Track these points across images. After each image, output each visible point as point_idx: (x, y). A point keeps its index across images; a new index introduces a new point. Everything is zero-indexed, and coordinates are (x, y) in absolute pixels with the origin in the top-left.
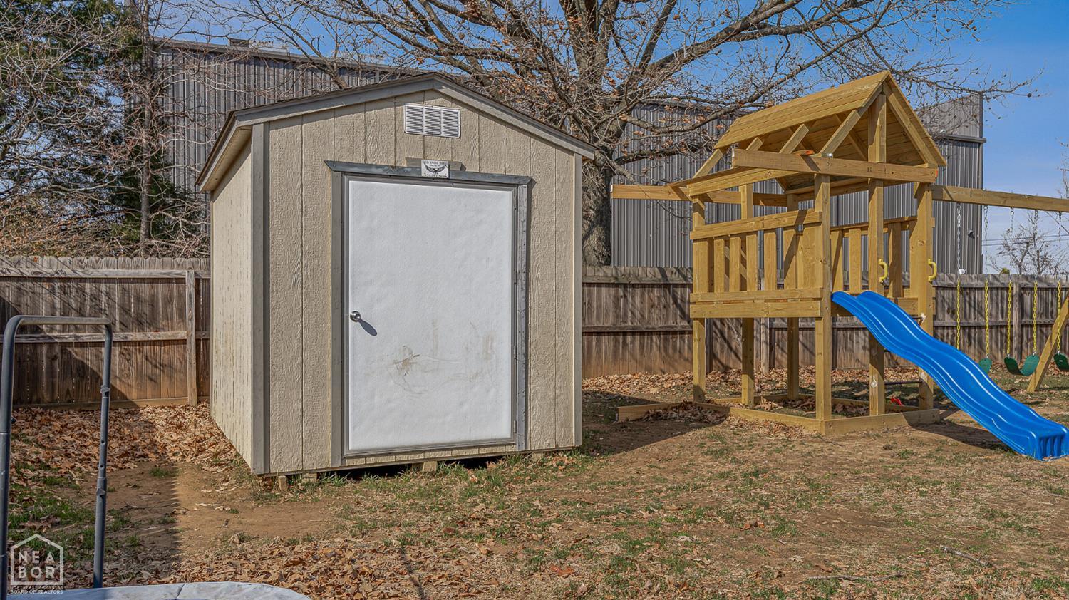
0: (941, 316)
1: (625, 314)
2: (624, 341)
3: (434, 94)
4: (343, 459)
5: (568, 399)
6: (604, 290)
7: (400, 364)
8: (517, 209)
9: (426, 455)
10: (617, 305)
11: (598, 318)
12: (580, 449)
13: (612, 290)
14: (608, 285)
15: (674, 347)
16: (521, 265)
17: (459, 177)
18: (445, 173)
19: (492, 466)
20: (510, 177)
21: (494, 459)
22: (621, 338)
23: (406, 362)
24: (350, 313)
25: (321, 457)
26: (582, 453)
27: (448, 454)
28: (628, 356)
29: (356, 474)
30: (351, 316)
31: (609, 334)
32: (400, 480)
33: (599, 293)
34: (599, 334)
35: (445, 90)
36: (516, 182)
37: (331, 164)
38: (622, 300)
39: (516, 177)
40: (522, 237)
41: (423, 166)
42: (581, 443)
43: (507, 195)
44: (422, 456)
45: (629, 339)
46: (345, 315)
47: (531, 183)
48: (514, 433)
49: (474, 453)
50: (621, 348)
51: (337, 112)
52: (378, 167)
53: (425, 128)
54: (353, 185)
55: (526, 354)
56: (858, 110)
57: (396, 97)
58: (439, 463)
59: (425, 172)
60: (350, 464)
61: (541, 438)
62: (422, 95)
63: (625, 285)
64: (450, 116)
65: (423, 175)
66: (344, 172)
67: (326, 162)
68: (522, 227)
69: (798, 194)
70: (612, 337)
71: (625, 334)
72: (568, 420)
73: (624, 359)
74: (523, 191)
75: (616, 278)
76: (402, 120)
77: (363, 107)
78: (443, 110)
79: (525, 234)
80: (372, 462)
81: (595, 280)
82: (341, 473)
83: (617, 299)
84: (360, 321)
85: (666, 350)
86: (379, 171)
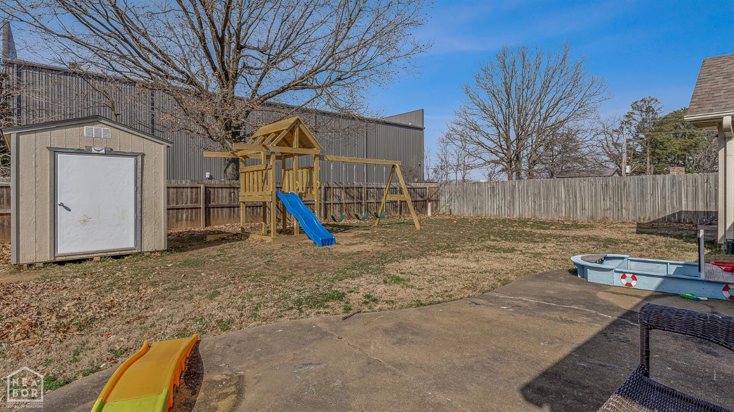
0: (369, 198)
1: (234, 200)
2: (234, 211)
3: (99, 123)
4: (55, 257)
5: (161, 233)
6: (224, 190)
7: (82, 222)
8: (137, 164)
9: (95, 255)
10: (230, 196)
11: (222, 201)
12: (167, 251)
13: (228, 190)
14: (226, 188)
15: (257, 212)
16: (139, 185)
17: (110, 153)
18: (103, 151)
19: (126, 258)
20: (134, 153)
21: (128, 255)
22: (232, 209)
23: (85, 221)
24: (59, 203)
25: (45, 257)
26: (168, 252)
27: (105, 254)
28: (236, 216)
29: (62, 263)
30: (59, 205)
31: (227, 207)
32: (83, 264)
33: (222, 191)
34: (222, 207)
35: (103, 121)
36: (137, 155)
37: (49, 148)
38: (233, 194)
39: (136, 153)
40: (139, 175)
41: (93, 149)
42: (166, 248)
43: (132, 159)
44: (93, 255)
45: (236, 209)
46: (56, 204)
47: (143, 155)
48: (136, 246)
49: (117, 253)
50: (232, 213)
51: (52, 129)
52: (71, 149)
53: (94, 135)
54: (59, 156)
55: (141, 217)
56: (287, 130)
57: (80, 124)
58: (101, 257)
59: (93, 151)
60: (58, 259)
61: (147, 247)
62: (93, 123)
63: (234, 188)
64: (105, 131)
65: (93, 152)
66: (55, 152)
67: (47, 148)
68: (139, 171)
69: (286, 156)
70: (228, 209)
71: (234, 207)
72: (161, 240)
73: (234, 217)
74: (139, 158)
75: (230, 185)
76: (83, 132)
77: (65, 127)
78: (102, 128)
79: (140, 174)
80: (70, 258)
81: (220, 186)
82: (54, 263)
83: (230, 193)
84: (63, 205)
85: (253, 213)
86: (72, 151)
